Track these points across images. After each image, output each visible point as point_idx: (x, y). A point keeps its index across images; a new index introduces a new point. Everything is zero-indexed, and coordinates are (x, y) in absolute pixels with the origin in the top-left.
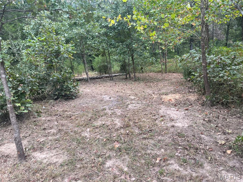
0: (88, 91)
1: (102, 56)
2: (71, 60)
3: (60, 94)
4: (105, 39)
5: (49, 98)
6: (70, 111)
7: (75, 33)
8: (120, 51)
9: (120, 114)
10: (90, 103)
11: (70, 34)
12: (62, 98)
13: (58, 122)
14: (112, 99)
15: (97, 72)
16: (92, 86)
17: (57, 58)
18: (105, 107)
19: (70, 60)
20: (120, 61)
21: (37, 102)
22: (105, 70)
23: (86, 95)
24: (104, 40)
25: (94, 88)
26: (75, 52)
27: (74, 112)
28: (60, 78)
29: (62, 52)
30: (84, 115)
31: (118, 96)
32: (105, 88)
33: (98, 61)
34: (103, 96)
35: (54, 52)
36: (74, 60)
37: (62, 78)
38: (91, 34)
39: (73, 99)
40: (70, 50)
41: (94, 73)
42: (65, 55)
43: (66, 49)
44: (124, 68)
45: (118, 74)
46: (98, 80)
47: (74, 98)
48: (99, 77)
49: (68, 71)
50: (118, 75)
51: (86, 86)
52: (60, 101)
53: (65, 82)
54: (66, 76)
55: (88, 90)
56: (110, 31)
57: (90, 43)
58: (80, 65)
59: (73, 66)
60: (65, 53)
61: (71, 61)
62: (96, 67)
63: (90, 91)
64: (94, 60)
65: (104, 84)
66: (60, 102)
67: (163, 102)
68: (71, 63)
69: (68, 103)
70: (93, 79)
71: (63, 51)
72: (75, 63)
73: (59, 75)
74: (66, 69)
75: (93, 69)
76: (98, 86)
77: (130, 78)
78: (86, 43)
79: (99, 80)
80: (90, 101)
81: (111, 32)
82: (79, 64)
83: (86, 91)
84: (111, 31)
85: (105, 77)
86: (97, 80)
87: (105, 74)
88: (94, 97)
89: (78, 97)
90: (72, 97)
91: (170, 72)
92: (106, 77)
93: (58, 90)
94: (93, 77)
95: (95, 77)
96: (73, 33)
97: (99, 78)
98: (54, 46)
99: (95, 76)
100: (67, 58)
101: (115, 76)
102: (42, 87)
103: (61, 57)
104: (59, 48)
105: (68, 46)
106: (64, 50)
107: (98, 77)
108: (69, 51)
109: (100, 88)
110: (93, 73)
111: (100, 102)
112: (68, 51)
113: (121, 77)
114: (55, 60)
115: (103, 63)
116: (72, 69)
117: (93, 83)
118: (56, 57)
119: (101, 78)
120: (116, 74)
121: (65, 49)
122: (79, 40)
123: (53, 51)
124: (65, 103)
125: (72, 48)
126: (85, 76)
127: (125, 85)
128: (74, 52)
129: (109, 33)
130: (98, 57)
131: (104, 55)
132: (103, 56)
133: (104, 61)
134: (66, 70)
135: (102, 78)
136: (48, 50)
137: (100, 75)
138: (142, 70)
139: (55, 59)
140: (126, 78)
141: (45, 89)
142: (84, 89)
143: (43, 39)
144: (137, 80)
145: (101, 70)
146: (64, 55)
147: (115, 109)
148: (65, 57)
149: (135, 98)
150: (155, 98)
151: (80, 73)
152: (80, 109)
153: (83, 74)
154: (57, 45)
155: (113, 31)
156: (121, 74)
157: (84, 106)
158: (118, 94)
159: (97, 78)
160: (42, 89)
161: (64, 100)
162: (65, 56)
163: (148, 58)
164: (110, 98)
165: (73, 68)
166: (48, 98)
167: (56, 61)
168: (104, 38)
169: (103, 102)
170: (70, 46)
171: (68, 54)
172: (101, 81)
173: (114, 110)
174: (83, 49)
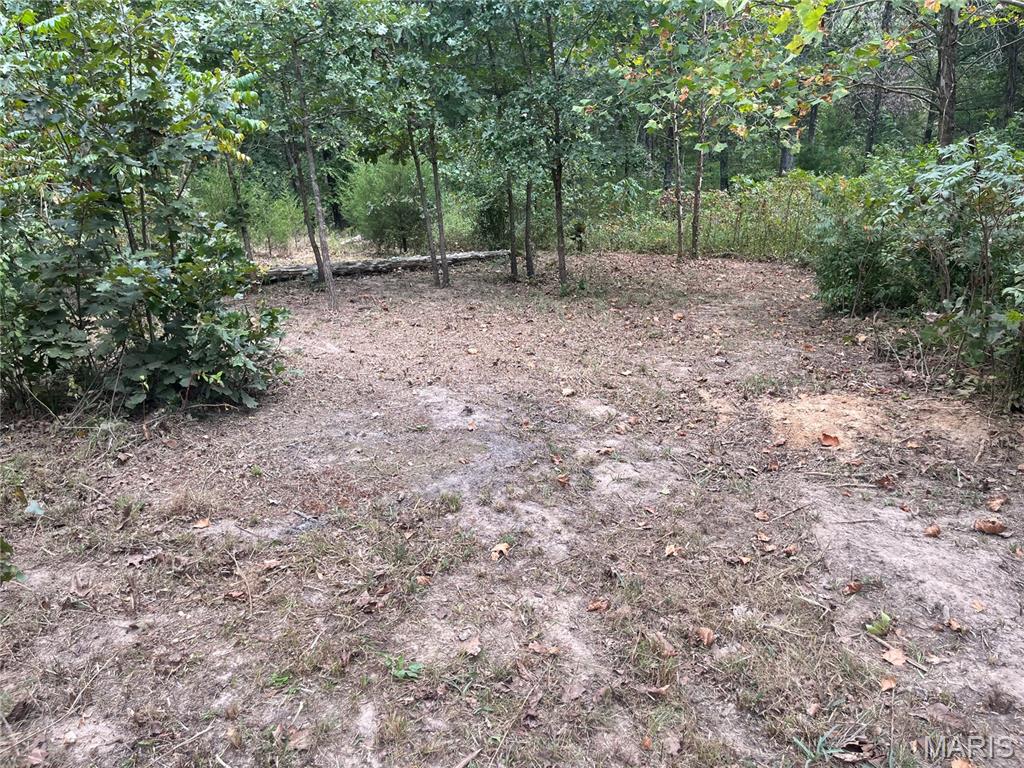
0: (332, 348)
1: (392, 161)
2: (236, 173)
3: (167, 382)
4: (420, 68)
5: (97, 401)
6: (225, 513)
7: (258, 12)
8: (497, 139)
9: (564, 548)
10: (352, 446)
11: (228, 16)
12: (179, 403)
13: (134, 628)
14: (479, 416)
15: (358, 237)
16: (347, 321)
17: (145, 151)
18: (453, 479)
19: (230, 173)
20: (478, 189)
21: (20, 423)
22: (403, 229)
23: (320, 378)
24: (414, 72)
25: (358, 332)
26: (261, 125)
27: (254, 524)
28: (167, 281)
29: (177, 119)
30: (325, 554)
31: (508, 396)
32: (421, 331)
33: (370, 182)
34: (422, 393)
35: (123, 117)
36: (250, 171)
37: (174, 281)
38: (349, 28)
39: (247, 412)
40: (228, 106)
41: (348, 240)
42: (197, 135)
43: (201, 100)
44: (494, 224)
45: (468, 255)
46: (370, 283)
47: (251, 403)
48: (376, 267)
49: (213, 240)
50: (470, 259)
51: (312, 318)
52: (162, 426)
53: (193, 306)
54: (204, 274)
55: (328, 345)
56: (445, 24)
57: (345, 77)
58: (276, 197)
59: (246, 205)
60: (198, 126)
61: (234, 180)
62: (355, 214)
63: (337, 350)
64: (345, 177)
65: (408, 310)
66: (167, 430)
67: (779, 446)
68: (234, 189)
69: (215, 442)
70: (346, 273)
71: (182, 114)
72: (256, 189)
73: (155, 264)
74: (205, 225)
75: (338, 221)
76: (381, 323)
77: (535, 280)
78: (321, 81)
79: (377, 281)
80: (350, 429)
81: (451, 30)
82: (274, 194)
83: (319, 350)
84: (452, 25)
85: (404, 268)
86: (366, 280)
87: (400, 248)
88: (372, 397)
89: (277, 398)
90: (241, 399)
91: (709, 252)
92: (413, 267)
93: (154, 349)
94: (348, 264)
95: (355, 264)
96: (244, 13)
97: (377, 271)
98: (127, 74)
99: (355, 259)
100: (210, 156)
101: (456, 261)
102: (50, 332)
103: (173, 151)
104: (158, 92)
105: (214, 81)
106: (188, 104)
107: (369, 263)
108: (221, 111)
109: (396, 335)
110: (343, 243)
111: (413, 436)
112: (214, 112)
113: (486, 269)
114: (129, 167)
115: (393, 193)
116: (241, 220)
117: (352, 301)
118: (141, 145)
119: (386, 273)
120: (461, 255)
121: (194, 99)
122: (277, 66)
123: (118, 109)
124: (198, 439)
125: (240, 95)
126: (305, 258)
127: (523, 320)
128: (252, 122)
129: (439, 38)
130: (374, 161)
131: (408, 155)
132: (398, 157)
133: (400, 187)
134: (203, 230)
135: (389, 270)
136: (83, 100)
137: (379, 254)
138: (578, 239)
139: (130, 161)
140: (513, 279)
141: (67, 347)
142: (308, 339)
143: (52, 25)
144: (570, 289)
145: (384, 227)
146: (192, 138)
147: (518, 505)
148: (195, 150)
149: (614, 412)
150: (724, 418)
151: (277, 241)
152: (294, 490)
153: (292, 242)
154: (143, 69)
155: (459, 23)
156: (481, 254)
157: (314, 465)
158: (503, 382)
159: (365, 272)
160: (49, 345)
161: (189, 416)
162: (194, 145)
163: (604, 182)
164: (469, 411)
165: (248, 216)
166: (89, 406)
167: (136, 171)
168: (410, 64)
169: (430, 439)
170: (227, 85)
171: (214, 131)
172: (387, 288)
173: (513, 510)
174: (303, 112)
